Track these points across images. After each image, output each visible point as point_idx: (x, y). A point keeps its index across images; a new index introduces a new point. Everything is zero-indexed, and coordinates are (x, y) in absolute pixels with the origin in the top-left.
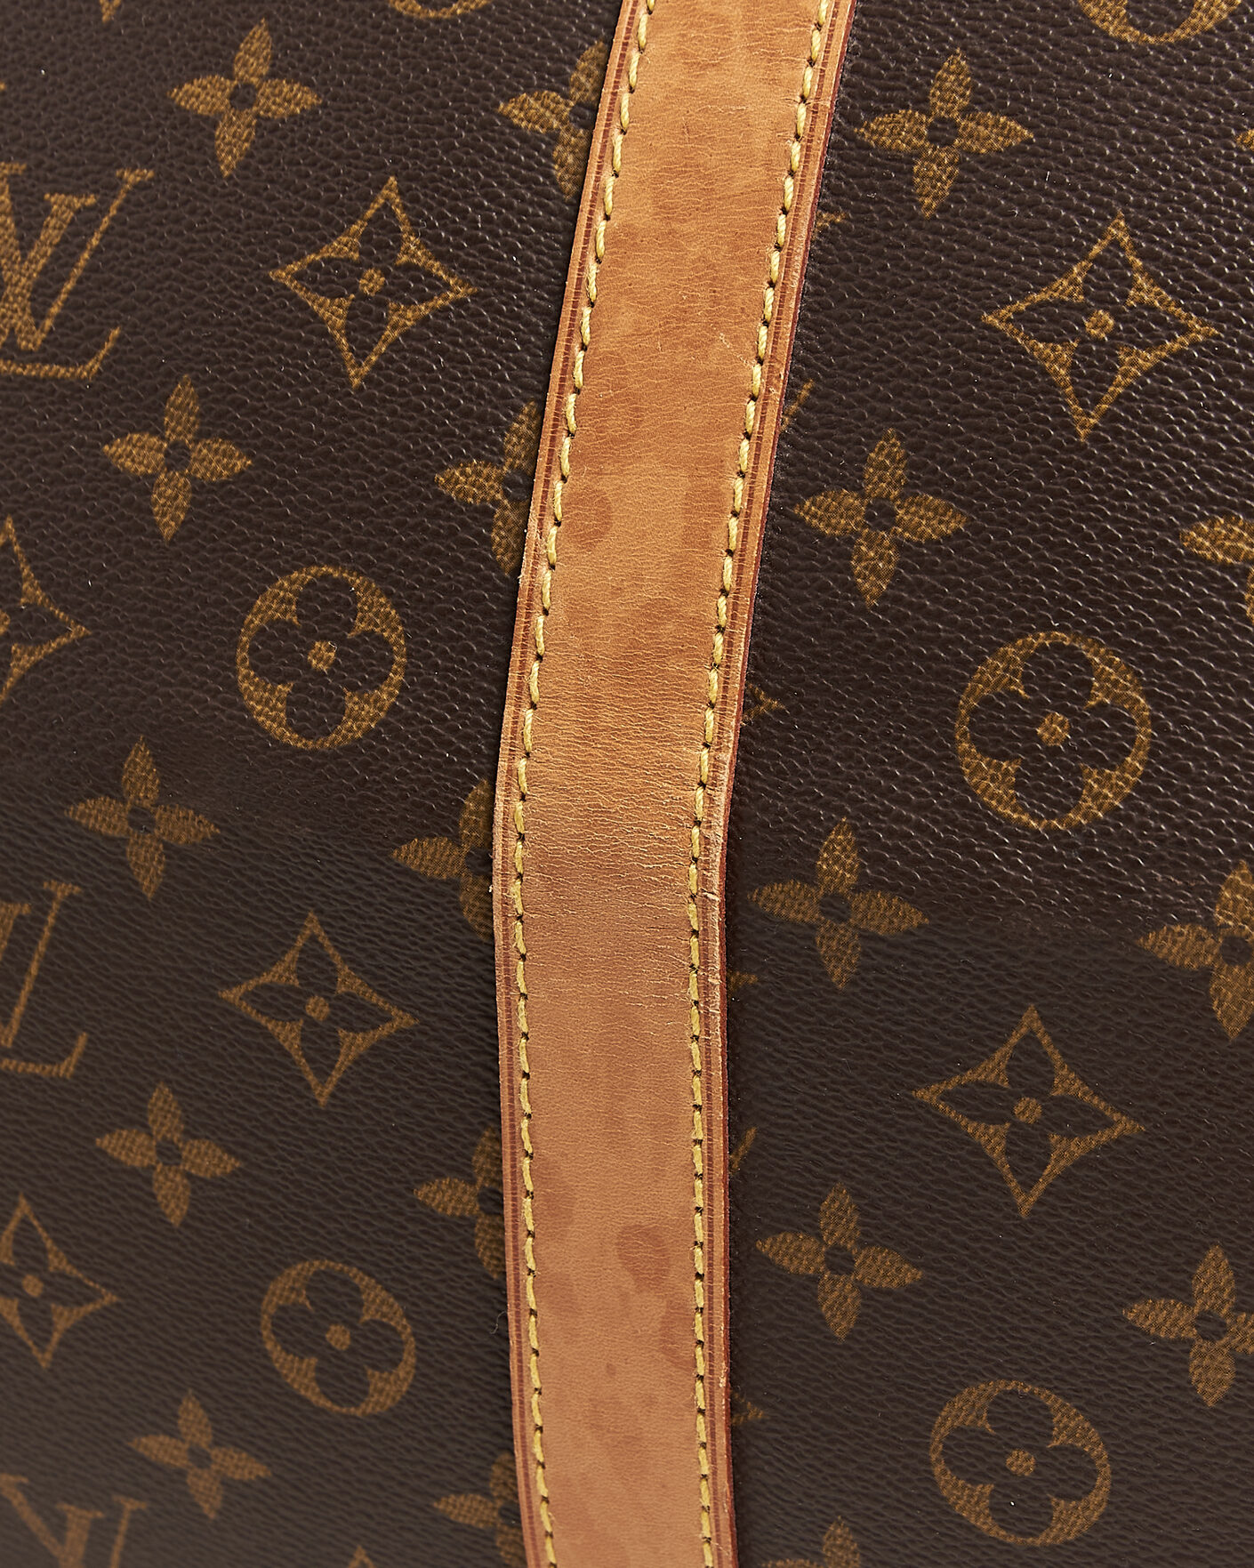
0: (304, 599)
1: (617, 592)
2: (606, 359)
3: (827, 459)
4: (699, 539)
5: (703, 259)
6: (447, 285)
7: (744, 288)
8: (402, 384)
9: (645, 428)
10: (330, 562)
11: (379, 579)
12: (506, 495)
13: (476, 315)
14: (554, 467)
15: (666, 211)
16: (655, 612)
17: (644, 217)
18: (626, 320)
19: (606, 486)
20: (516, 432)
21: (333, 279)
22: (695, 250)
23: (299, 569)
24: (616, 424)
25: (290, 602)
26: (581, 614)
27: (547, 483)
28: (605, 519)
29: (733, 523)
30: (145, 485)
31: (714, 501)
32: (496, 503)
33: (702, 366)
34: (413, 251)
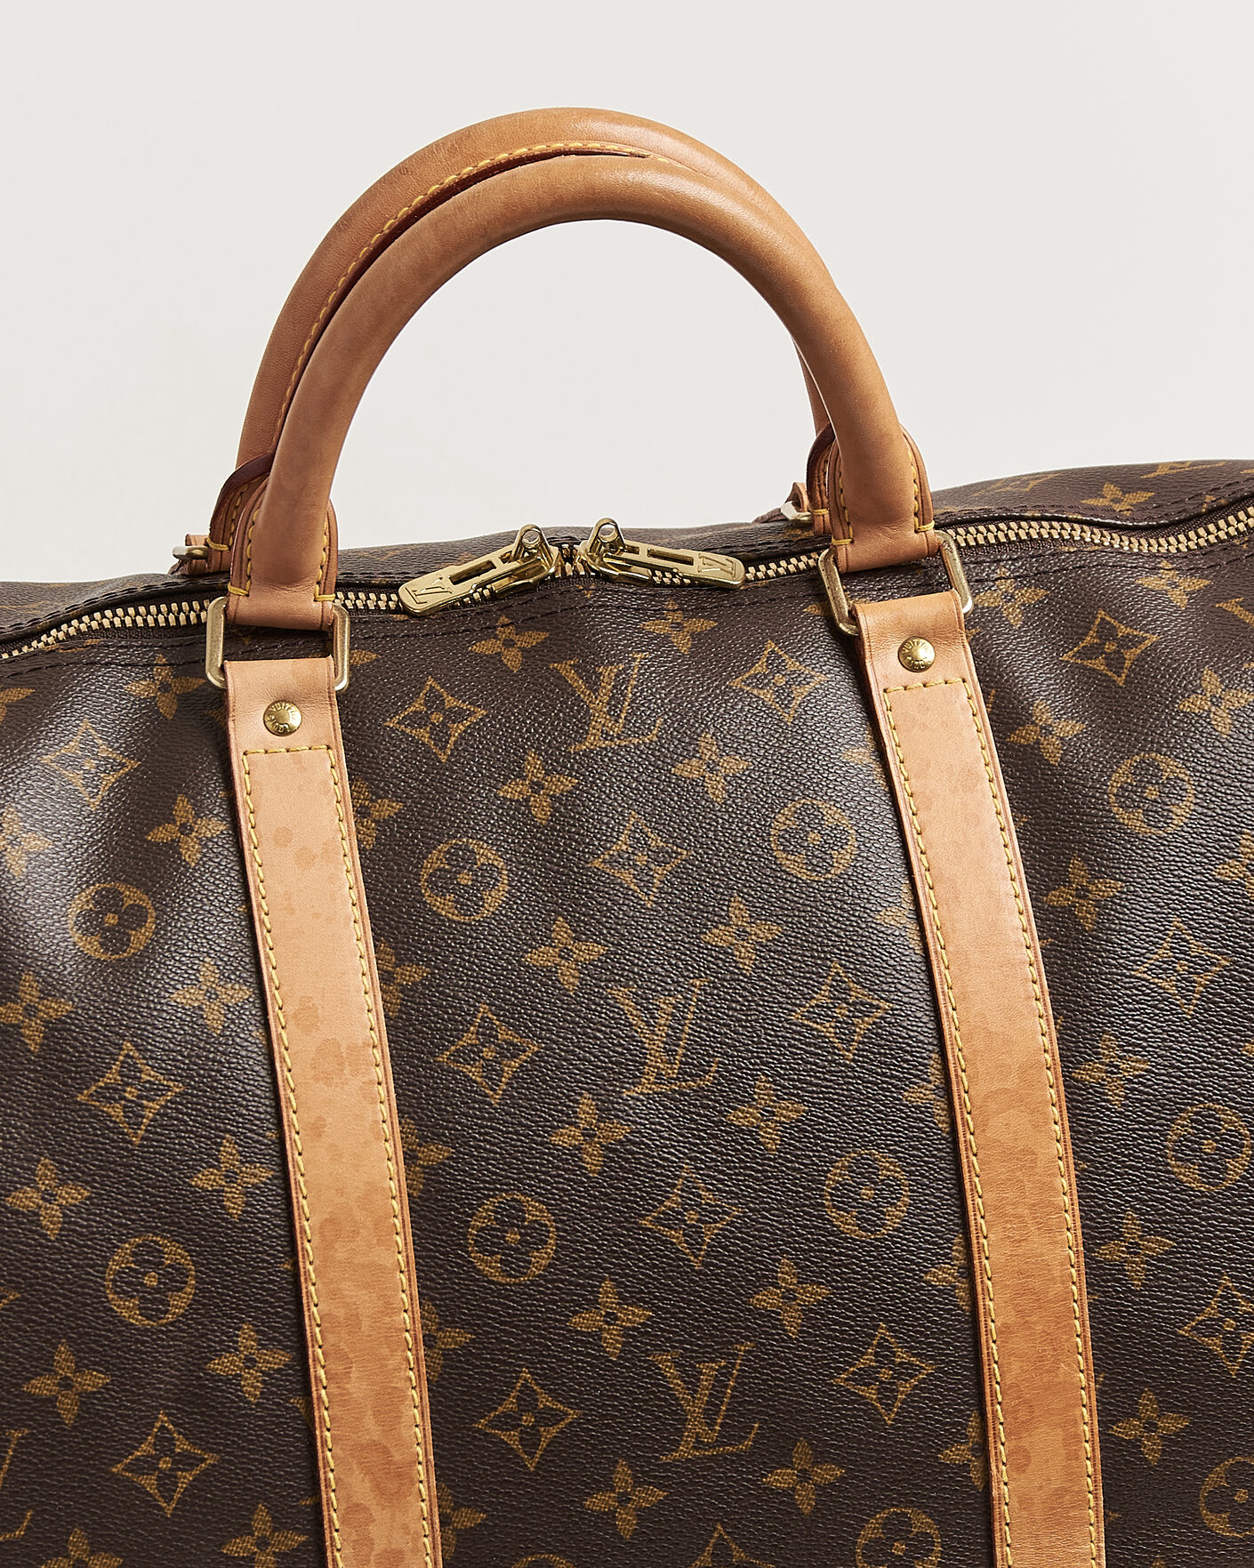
0: (884, 1526)
1: (1041, 1488)
2: (1010, 1387)
3: (1119, 1406)
4: (1073, 1456)
5: (1044, 1331)
6: (922, 1368)
7: (1067, 1340)
8: (911, 1418)
9: (1037, 1413)
10: (893, 1506)
11: (919, 1508)
12: (973, 1455)
13: (938, 1379)
14: (998, 1439)
15: (1021, 1313)
16: (1060, 1493)
17: (1012, 1318)
18: (1016, 1366)
19: (1025, 1443)
20: (971, 1427)
21: (866, 1377)
22: (1039, 1328)
23: (880, 1513)
24: (1023, 1415)
25: (878, 1529)
26: (1025, 1502)
27: (996, 1448)
28: (1028, 1458)
29: (1087, 1445)
30: (789, 1493)
31: (1077, 1438)
32: (968, 1460)
33: (1056, 1380)
34: (902, 1356)
